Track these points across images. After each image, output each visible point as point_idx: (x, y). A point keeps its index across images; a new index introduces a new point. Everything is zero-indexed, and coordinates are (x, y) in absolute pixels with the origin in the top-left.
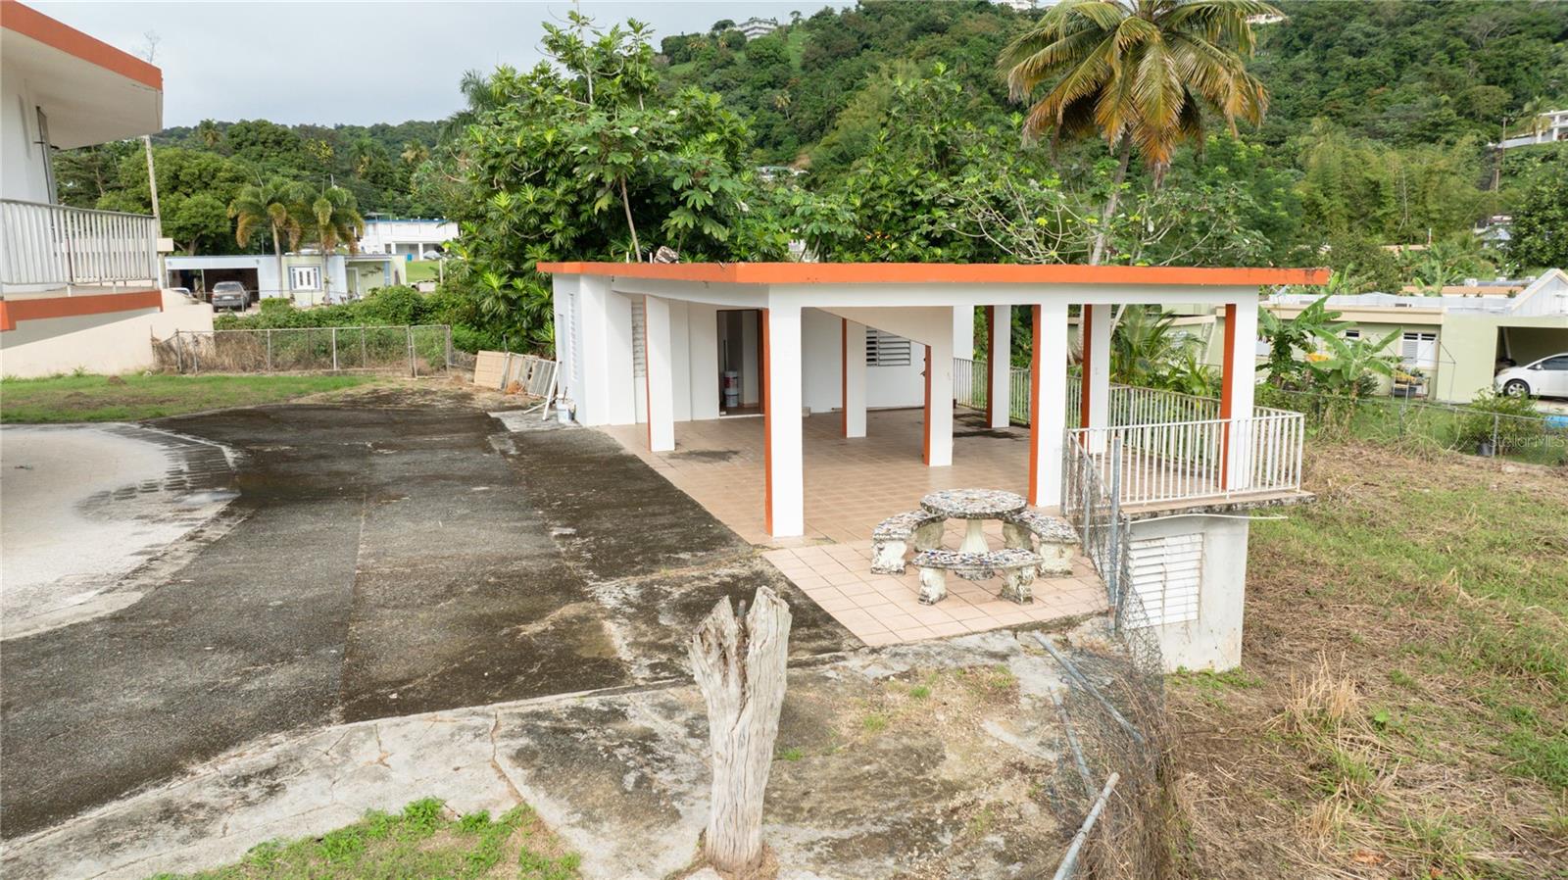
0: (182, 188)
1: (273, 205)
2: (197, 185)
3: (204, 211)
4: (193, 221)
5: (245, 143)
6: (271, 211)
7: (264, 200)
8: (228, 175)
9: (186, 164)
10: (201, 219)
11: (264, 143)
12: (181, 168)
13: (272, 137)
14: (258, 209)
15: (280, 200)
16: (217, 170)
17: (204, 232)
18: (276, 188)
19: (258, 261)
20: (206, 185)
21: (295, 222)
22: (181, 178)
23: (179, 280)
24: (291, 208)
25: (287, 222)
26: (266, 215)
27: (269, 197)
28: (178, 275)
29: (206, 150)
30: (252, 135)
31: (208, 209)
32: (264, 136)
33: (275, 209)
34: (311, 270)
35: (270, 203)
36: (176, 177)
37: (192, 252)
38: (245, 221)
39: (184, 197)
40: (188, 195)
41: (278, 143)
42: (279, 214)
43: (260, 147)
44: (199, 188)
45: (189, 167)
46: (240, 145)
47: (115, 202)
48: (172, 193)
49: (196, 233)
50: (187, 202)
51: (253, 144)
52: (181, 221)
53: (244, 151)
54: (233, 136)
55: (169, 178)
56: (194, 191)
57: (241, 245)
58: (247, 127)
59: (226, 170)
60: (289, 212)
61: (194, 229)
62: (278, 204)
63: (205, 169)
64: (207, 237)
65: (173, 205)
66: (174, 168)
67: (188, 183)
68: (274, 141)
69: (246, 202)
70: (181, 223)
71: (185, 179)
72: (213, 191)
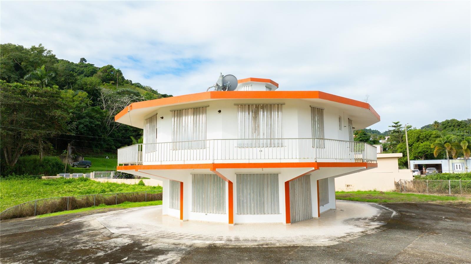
0: (420, 141)
1: (446, 144)
2: (425, 139)
3: (427, 147)
4: (423, 150)
5: (448, 127)
6: (445, 145)
7: (443, 142)
8: (434, 136)
9: (422, 133)
10: (426, 149)
11: (454, 126)
13: (457, 124)
14: (442, 146)
15: (449, 142)
16: (431, 135)
17: (426, 153)
18: (447, 138)
19: (442, 162)
20: (428, 139)
21: (454, 148)
22: (420, 138)
23: (417, 167)
24: (453, 144)
25: (451, 149)
26: (444, 147)
27: (445, 141)
28: (417, 166)
29: (435, 130)
30: (450, 124)
31: (428, 146)
32: (454, 124)
33: (447, 145)
34: (461, 164)
35: (445, 143)
36: (419, 137)
37: (423, 159)
38: (437, 149)
39: (421, 143)
40: (422, 143)
41: (459, 125)
42: (448, 146)
43: (452, 127)
44: (425, 140)
45: (423, 134)
46: (446, 127)
47: (402, 146)
48: (417, 142)
49: (424, 153)
50: (422, 144)
51: (450, 127)
52: (420, 150)
53: (447, 129)
54: (443, 125)
55: (417, 138)
56: (424, 141)
57: (435, 156)
58: (448, 122)
59: (434, 134)
60: (452, 146)
61: (424, 152)
62: (448, 143)
63: (427, 135)
64: (428, 155)
65: (417, 145)
66: (418, 135)
67: (422, 139)
68: (457, 125)
69: (437, 143)
70: (420, 151)
71: (421, 138)
72: (430, 141)
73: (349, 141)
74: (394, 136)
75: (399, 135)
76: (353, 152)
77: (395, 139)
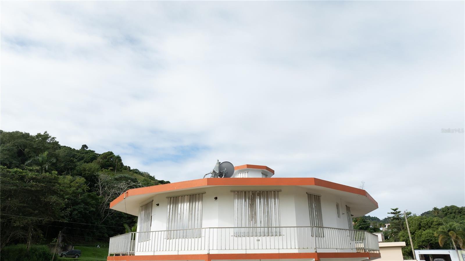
0: (422, 228)
1: (450, 232)
2: (427, 227)
3: (430, 235)
4: (427, 238)
5: (448, 213)
6: (450, 234)
7: (446, 230)
9: (422, 221)
10: (429, 238)
11: (455, 213)
12: (421, 222)
13: (457, 211)
14: (446, 234)
16: (433, 222)
17: (431, 242)
18: (451, 226)
19: (449, 252)
20: (430, 227)
21: (460, 237)
22: (421, 225)
23: (424, 258)
24: (457, 233)
25: (457, 238)
26: (448, 236)
27: (448, 229)
28: (423, 256)
29: (435, 217)
30: (450, 211)
32: (455, 210)
37: (428, 249)
38: (441, 238)
39: (423, 231)
41: (460, 212)
42: (453, 235)
43: (453, 214)
45: (424, 221)
46: (446, 214)
47: (404, 234)
48: (419, 230)
49: (428, 242)
51: (451, 213)
52: (423, 239)
53: (448, 216)
54: (444, 212)
55: (418, 225)
56: (426, 229)
57: (441, 246)
58: (447, 208)
59: (436, 222)
61: (428, 241)
62: (452, 231)
63: (429, 222)
64: (432, 244)
65: (420, 234)
66: (419, 222)
67: (424, 226)
69: (440, 231)
72: (432, 229)
73: (348, 230)
74: (394, 223)
75: (399, 222)
76: (354, 241)
77: (396, 226)
